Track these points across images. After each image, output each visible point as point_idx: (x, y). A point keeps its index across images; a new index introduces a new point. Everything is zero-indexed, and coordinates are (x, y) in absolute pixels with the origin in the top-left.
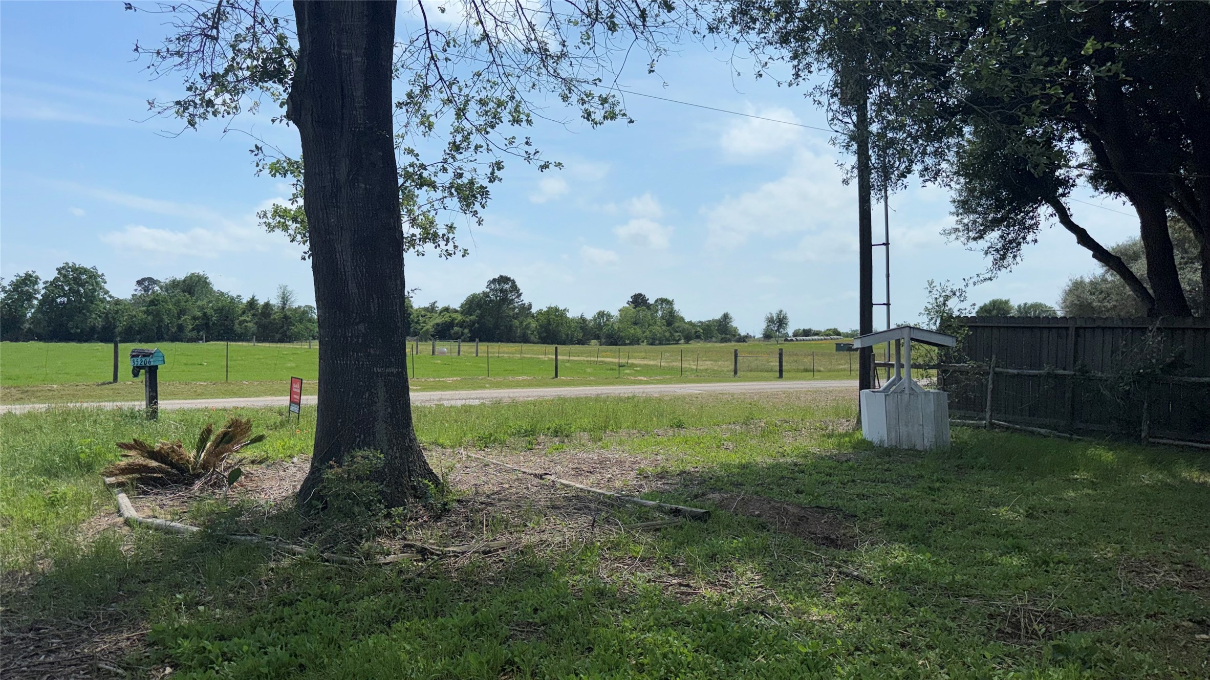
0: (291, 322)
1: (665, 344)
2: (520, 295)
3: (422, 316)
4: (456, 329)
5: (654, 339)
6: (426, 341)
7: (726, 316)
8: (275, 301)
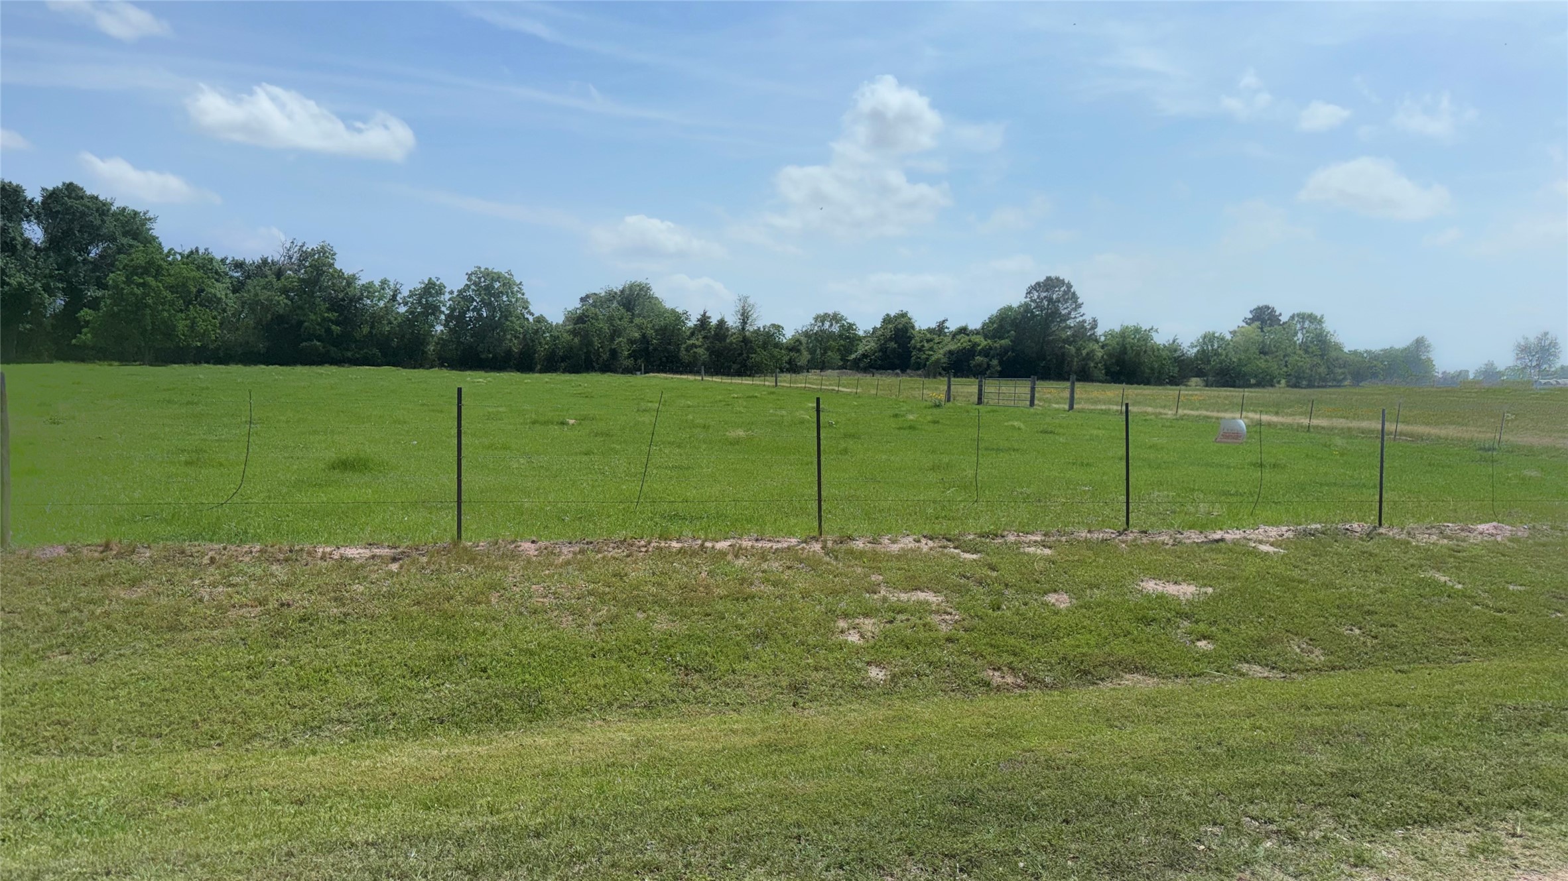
0: (752, 348)
1: (1318, 387)
2: (1080, 306)
3: (928, 341)
4: (979, 359)
5: (1298, 378)
6: (935, 377)
7: (1420, 343)
8: (733, 321)
